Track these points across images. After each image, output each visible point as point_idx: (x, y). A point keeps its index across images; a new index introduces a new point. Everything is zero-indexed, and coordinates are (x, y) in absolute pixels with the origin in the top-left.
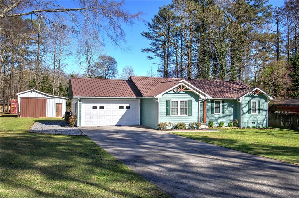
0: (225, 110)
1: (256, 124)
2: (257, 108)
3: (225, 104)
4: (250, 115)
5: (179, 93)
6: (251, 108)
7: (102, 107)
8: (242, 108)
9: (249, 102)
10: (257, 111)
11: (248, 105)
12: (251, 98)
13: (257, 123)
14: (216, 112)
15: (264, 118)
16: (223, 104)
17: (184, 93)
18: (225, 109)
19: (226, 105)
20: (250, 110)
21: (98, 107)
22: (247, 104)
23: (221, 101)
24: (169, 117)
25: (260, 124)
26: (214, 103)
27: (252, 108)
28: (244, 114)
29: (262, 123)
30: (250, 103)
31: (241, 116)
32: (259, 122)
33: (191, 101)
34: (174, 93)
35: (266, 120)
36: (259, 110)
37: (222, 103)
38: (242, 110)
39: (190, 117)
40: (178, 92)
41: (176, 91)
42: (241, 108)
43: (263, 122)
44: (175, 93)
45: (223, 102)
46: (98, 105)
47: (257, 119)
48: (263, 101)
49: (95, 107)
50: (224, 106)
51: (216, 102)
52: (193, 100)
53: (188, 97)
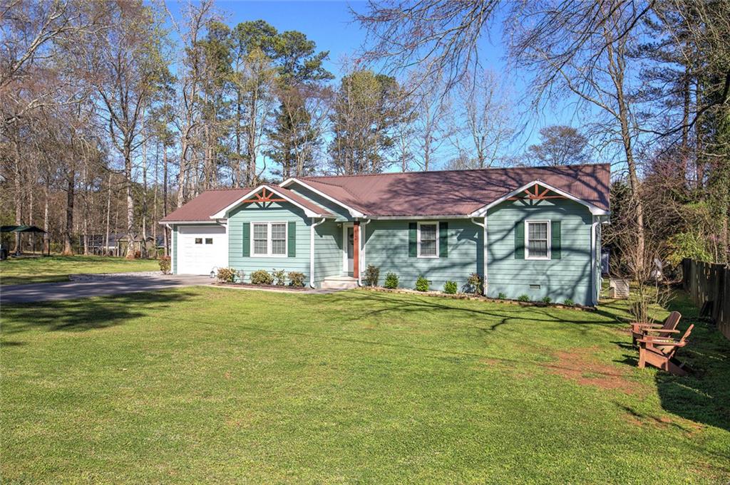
0: (449, 249)
1: (543, 291)
2: (549, 245)
3: (450, 233)
4: (520, 262)
5: (267, 208)
6: (527, 243)
7: (209, 241)
8: (490, 245)
9: (518, 224)
10: (549, 253)
11: (513, 232)
12: (522, 215)
13: (549, 289)
14: (422, 253)
15: (579, 273)
16: (444, 234)
17: (280, 206)
18: (451, 245)
19: (452, 235)
20: (519, 249)
21: (204, 241)
22: (510, 231)
23: (437, 223)
24: (248, 258)
25: (561, 294)
26: (416, 229)
27: (530, 241)
28: (495, 260)
29: (569, 291)
30: (520, 226)
31: (486, 268)
32: (555, 286)
33: (295, 223)
34: (258, 207)
35: (586, 280)
36: (556, 249)
37: (441, 229)
38: (490, 250)
39: (291, 259)
40: (266, 205)
41: (261, 203)
42: (486, 242)
43: (574, 288)
44: (261, 208)
45: (444, 225)
46: (204, 236)
47: (548, 276)
48: (572, 221)
49: (199, 241)
50: (446, 237)
51: (424, 228)
52: (299, 221)
53: (286, 216)
